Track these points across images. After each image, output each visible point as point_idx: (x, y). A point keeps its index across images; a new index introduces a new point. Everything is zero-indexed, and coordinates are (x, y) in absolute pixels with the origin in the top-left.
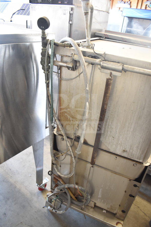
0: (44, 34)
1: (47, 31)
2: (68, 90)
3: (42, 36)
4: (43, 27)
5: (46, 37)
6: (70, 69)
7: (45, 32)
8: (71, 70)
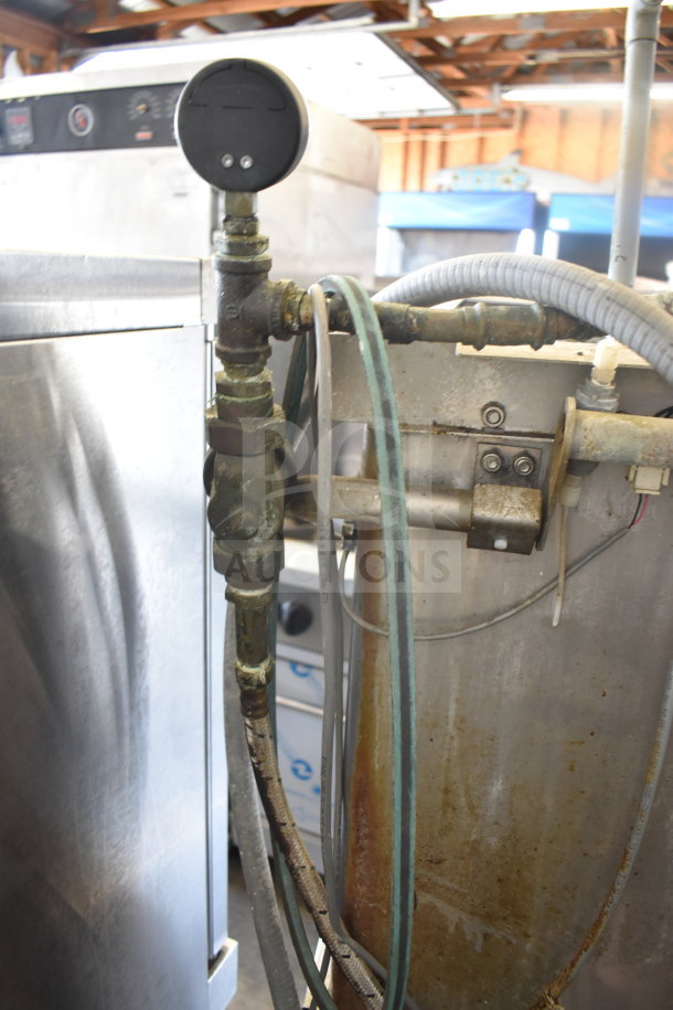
0: (253, 233)
1: (269, 204)
2: (452, 713)
3: (226, 258)
4: (247, 164)
5: (268, 264)
6: (501, 543)
7: (257, 215)
8: (509, 549)
